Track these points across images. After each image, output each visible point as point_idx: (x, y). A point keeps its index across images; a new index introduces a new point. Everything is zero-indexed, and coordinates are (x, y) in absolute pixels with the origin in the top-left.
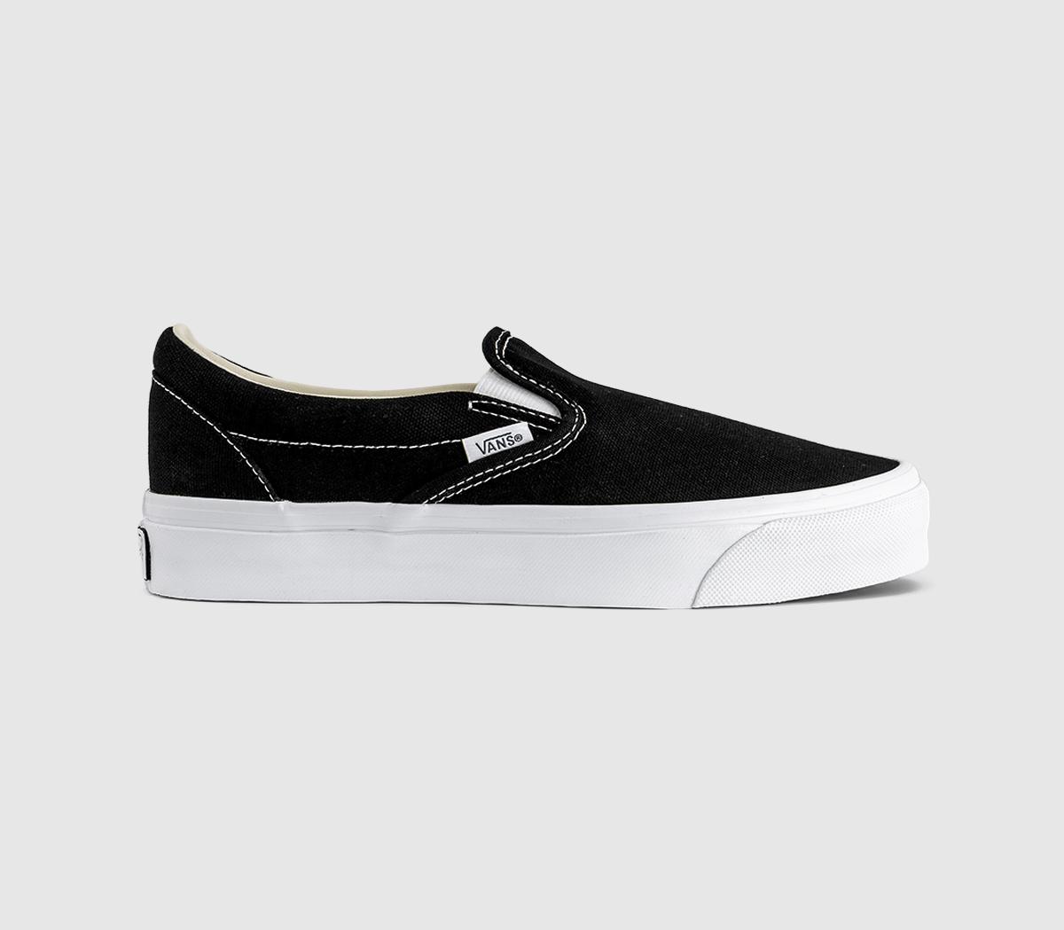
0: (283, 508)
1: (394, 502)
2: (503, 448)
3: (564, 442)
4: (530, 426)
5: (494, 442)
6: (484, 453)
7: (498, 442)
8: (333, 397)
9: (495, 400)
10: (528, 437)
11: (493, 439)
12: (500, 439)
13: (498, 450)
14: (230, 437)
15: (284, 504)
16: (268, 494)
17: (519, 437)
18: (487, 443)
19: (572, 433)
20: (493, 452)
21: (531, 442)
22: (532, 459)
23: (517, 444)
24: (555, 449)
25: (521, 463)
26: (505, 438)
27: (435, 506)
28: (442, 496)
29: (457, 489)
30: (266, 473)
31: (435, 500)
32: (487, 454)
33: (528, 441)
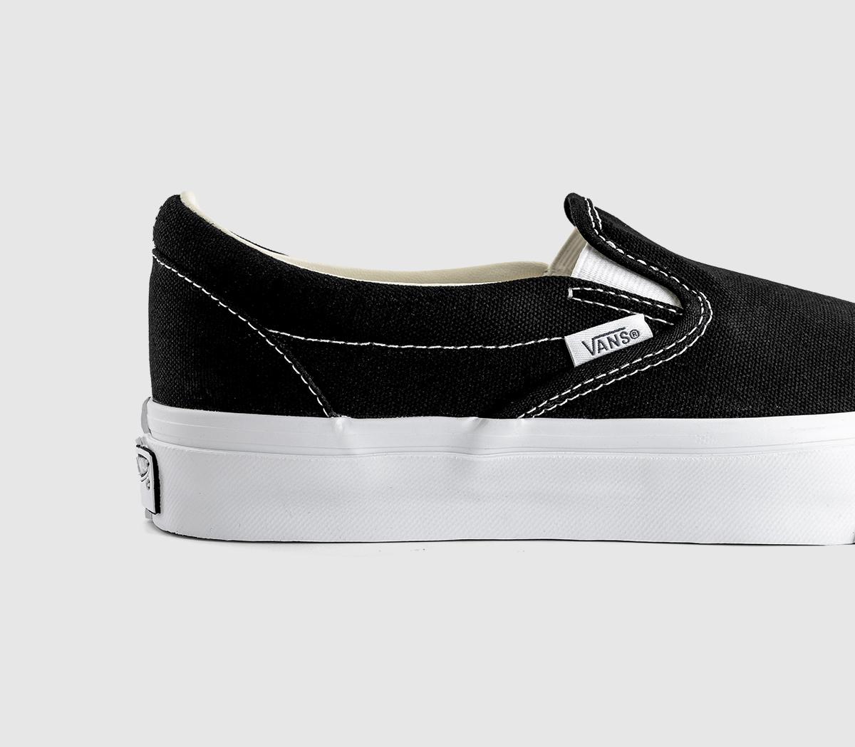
0: (341, 427)
1: (480, 417)
2: (616, 348)
3: (691, 338)
4: (647, 320)
5: (605, 339)
6: (592, 354)
7: (610, 340)
8: (400, 284)
9: (601, 286)
10: (646, 333)
11: (603, 335)
12: (612, 336)
13: (610, 350)
14: (269, 336)
15: (342, 421)
16: (321, 407)
17: (635, 333)
18: (596, 340)
19: (699, 327)
20: (604, 352)
21: (650, 339)
22: (652, 360)
23: (633, 342)
24: (680, 347)
25: (640, 366)
26: (618, 334)
27: (533, 420)
28: (543, 408)
29: (561, 399)
30: (317, 381)
31: (533, 413)
32: (597, 355)
33: (647, 338)
